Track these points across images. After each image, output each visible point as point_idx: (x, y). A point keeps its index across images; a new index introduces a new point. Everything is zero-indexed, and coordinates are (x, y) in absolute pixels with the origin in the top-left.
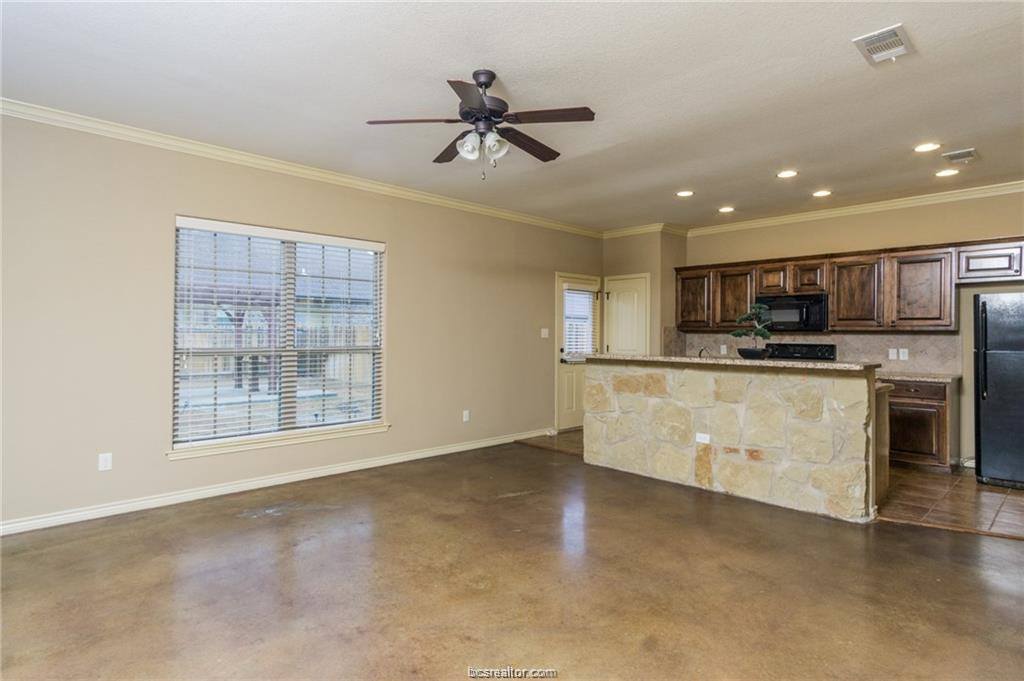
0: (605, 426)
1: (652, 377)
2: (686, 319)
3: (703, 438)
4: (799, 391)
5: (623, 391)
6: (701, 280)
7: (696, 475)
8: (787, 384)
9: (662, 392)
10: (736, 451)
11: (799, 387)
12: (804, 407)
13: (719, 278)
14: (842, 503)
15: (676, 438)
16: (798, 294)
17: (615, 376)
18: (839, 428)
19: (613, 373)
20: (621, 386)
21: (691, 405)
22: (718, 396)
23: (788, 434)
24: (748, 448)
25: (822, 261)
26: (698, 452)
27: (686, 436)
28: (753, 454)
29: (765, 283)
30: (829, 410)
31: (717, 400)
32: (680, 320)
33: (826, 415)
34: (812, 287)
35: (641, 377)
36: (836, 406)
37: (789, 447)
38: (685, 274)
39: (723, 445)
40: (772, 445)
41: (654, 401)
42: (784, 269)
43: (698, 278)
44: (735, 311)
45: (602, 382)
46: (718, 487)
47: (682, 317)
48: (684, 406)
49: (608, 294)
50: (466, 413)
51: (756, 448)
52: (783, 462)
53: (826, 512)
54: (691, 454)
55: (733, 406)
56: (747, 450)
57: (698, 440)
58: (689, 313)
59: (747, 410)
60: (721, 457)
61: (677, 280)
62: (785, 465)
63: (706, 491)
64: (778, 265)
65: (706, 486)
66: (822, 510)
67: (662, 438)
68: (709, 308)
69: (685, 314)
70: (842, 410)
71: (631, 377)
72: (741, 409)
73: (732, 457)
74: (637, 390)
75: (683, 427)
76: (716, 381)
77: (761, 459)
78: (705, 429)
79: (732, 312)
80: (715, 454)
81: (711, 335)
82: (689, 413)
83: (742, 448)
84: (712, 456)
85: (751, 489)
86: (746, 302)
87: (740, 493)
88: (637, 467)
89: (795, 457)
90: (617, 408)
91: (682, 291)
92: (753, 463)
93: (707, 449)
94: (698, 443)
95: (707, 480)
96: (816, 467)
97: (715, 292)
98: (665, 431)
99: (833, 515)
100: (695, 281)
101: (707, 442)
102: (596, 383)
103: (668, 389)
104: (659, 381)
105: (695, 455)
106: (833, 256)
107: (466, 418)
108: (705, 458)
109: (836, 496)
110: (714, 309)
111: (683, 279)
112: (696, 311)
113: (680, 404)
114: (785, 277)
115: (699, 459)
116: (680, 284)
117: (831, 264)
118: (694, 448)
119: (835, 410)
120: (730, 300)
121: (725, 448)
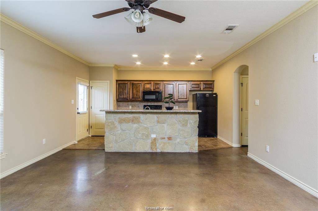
0: (115, 137)
1: (135, 118)
2: (120, 97)
3: (153, 136)
4: (182, 119)
5: (123, 123)
6: (125, 85)
7: (151, 148)
8: (179, 117)
9: (139, 122)
10: (164, 138)
11: (182, 118)
12: (184, 123)
13: (131, 84)
14: (193, 148)
15: (144, 137)
16: (154, 91)
17: (120, 118)
18: (192, 128)
19: (119, 117)
20: (121, 121)
21: (149, 126)
22: (158, 122)
23: (180, 131)
24: (168, 137)
25: (161, 82)
26: (152, 140)
27: (148, 136)
28: (170, 139)
29: (145, 87)
30: (189, 123)
31: (158, 123)
32: (118, 98)
33: (189, 125)
34: (158, 89)
35: (130, 117)
36: (191, 122)
37: (179, 135)
38: (119, 82)
39: (160, 137)
40: (175, 135)
41: (135, 125)
42: (151, 83)
43: (124, 84)
44: (136, 95)
45: (113, 120)
46: (159, 151)
47: (118, 96)
48: (147, 126)
49: (91, 87)
50: (44, 140)
51: (170, 137)
52: (178, 139)
53: (189, 151)
54: (149, 141)
55: (163, 125)
56: (167, 138)
57: (152, 137)
58: (121, 96)
59: (167, 125)
60: (160, 141)
61: (116, 84)
62: (178, 140)
63: (155, 152)
64: (149, 82)
65: (155, 151)
66: (188, 151)
67: (139, 138)
68: (128, 94)
69: (119, 96)
70: (193, 123)
71: (126, 117)
72: (165, 125)
73: (163, 140)
74: (129, 122)
75: (147, 133)
76: (157, 117)
77: (172, 140)
78: (154, 133)
79: (135, 95)
80: (158, 140)
81: (126, 103)
82: (149, 128)
83: (166, 137)
84: (157, 141)
85: (169, 149)
86: (140, 93)
87: (165, 151)
88: (129, 149)
89: (181, 138)
90: (120, 129)
91: (118, 88)
92: (170, 141)
93: (155, 139)
94: (152, 138)
95: (155, 149)
96: (186, 139)
97: (130, 89)
98: (140, 135)
99: (190, 152)
100: (123, 85)
101: (155, 137)
102: (111, 121)
103: (141, 121)
104: (137, 118)
105: (151, 142)
106: (164, 81)
107: (44, 143)
108: (154, 142)
109: (192, 146)
110: (130, 94)
111: (119, 84)
112: (123, 95)
113: (145, 126)
114: (151, 86)
115: (152, 143)
116: (118, 85)
117: (163, 83)
118: (151, 140)
119: (191, 123)
120: (135, 91)
121: (161, 138)
